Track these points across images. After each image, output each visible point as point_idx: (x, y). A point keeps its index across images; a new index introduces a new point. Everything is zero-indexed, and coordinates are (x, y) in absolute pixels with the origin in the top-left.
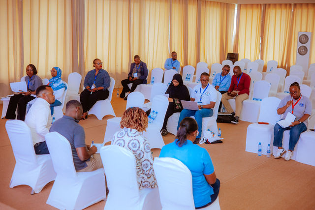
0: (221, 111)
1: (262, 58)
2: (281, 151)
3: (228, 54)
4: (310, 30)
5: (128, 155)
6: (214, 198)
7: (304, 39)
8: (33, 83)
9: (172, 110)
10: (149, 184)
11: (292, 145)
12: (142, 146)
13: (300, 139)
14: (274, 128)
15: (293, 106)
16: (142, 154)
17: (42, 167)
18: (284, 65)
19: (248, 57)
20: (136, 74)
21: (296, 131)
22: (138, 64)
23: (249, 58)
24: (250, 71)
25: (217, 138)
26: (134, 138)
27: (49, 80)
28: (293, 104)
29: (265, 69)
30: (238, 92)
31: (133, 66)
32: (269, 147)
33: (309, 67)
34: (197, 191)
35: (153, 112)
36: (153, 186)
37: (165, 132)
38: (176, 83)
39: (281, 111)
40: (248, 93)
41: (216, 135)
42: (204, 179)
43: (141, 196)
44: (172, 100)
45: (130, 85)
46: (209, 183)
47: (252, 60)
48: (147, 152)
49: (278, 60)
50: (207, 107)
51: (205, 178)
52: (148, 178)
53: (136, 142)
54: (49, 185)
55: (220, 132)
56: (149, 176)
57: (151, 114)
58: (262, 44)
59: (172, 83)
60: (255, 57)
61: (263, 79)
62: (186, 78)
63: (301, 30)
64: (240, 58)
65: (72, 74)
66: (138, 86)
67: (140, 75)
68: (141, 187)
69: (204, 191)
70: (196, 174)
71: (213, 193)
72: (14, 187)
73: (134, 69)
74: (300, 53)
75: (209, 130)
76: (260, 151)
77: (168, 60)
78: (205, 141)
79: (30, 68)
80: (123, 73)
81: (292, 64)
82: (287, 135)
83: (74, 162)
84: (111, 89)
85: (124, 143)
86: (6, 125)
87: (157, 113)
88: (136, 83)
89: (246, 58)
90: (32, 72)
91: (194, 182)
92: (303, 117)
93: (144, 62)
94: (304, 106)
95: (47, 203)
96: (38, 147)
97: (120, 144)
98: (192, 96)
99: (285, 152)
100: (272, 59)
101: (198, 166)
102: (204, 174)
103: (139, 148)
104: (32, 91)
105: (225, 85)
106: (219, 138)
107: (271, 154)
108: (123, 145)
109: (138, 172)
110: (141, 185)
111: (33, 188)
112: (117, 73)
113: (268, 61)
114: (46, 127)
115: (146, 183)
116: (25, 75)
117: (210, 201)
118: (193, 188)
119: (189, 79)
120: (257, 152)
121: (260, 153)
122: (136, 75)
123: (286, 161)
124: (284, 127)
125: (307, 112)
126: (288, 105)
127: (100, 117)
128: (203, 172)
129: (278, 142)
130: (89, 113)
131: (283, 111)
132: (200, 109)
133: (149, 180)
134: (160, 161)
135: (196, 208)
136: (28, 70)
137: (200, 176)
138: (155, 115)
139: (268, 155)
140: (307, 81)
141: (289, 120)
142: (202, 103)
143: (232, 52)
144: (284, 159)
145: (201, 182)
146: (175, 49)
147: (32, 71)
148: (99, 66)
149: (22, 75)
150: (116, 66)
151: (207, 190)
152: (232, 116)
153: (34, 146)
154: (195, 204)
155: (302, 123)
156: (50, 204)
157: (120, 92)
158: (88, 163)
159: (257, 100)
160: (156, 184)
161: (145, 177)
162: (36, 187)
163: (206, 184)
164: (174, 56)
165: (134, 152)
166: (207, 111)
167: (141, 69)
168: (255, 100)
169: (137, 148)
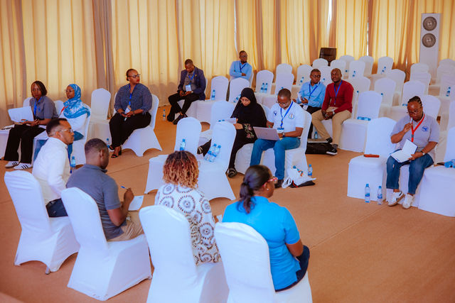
0: (313, 137)
1: (371, 54)
2: (397, 195)
3: (322, 49)
4: (438, 10)
5: (178, 219)
6: (300, 275)
7: (430, 23)
8: (42, 108)
9: (241, 140)
10: (210, 258)
11: (413, 187)
12: (198, 205)
13: (423, 178)
14: (387, 163)
15: (413, 131)
16: (200, 216)
17: (59, 236)
18: (402, 62)
19: (350, 53)
20: (189, 86)
21: (418, 166)
22: (191, 72)
23: (352, 54)
24: (353, 73)
25: (306, 178)
26: (185, 194)
27: (64, 104)
28: (412, 127)
29: (375, 70)
30: (336, 108)
31: (184, 74)
32: (380, 191)
33: (438, 65)
34: (277, 268)
35: (215, 145)
36: (216, 259)
37: (232, 172)
38: (246, 102)
39: (397, 139)
40: (350, 110)
41: (305, 174)
42: (286, 250)
43: (199, 275)
44: (241, 127)
45: (181, 103)
46: (293, 256)
47: (357, 58)
48: (207, 213)
49: (393, 56)
50: (291, 135)
51: (288, 248)
52: (208, 249)
53: (189, 199)
54: (71, 259)
55: (311, 169)
56: (209, 247)
57: (212, 149)
58: (370, 32)
59: (240, 101)
60: (361, 52)
61: (372, 88)
62: (262, 89)
63: (425, 10)
64: (340, 54)
65: (96, 90)
66: (193, 104)
67: (194, 88)
68: (200, 262)
69: (286, 268)
70: (275, 244)
71: (300, 269)
72: (21, 264)
73: (186, 80)
74: (425, 44)
75: (294, 167)
76: (368, 195)
77: (234, 64)
78: (289, 184)
79: (36, 87)
80: (170, 84)
81: (413, 60)
82: (405, 172)
83: (103, 228)
84: (154, 112)
85: (173, 202)
86: (5, 178)
87: (219, 147)
88: (190, 99)
89: (347, 54)
90: (39, 92)
91: (271, 255)
92: (427, 146)
93: (199, 67)
94: (429, 130)
95: (69, 286)
96: (52, 206)
97: (167, 204)
98: (270, 118)
99: (404, 196)
100: (385, 55)
101: (277, 234)
102: (285, 244)
103: (194, 207)
104: (40, 119)
105: (318, 98)
106: (310, 179)
107: (383, 199)
108: (171, 204)
109: (194, 241)
110: (199, 260)
111: (48, 265)
112: (161, 85)
113: (379, 57)
114: (63, 178)
115: (206, 256)
116: (30, 96)
117: (296, 280)
118: (271, 264)
119: (266, 89)
120: (363, 197)
121: (367, 199)
122: (188, 88)
123: (405, 209)
124: (401, 161)
125: (433, 139)
126: (406, 130)
127: (140, 153)
128: (284, 240)
129: (392, 182)
130: (124, 147)
131: (399, 139)
132: (281, 139)
133: (209, 252)
134: (224, 228)
135: (276, 291)
136: (33, 89)
137: (281, 246)
138: (217, 150)
139: (380, 202)
140: (436, 85)
141: (407, 151)
142: (283, 129)
143: (328, 47)
144: (402, 205)
145: (283, 255)
146: (244, 47)
147: (40, 90)
148: (135, 80)
149: (24, 96)
150: (160, 74)
151: (291, 265)
152: (328, 144)
153: (47, 206)
154: (275, 285)
155: (426, 154)
156: (72, 287)
157: (167, 112)
158: (124, 229)
159: (363, 119)
160: (219, 256)
161: (205, 248)
162: (53, 263)
163: (290, 256)
164: (243, 57)
165: (188, 214)
166: (291, 140)
167: (196, 78)
168: (360, 120)
169: (191, 208)
